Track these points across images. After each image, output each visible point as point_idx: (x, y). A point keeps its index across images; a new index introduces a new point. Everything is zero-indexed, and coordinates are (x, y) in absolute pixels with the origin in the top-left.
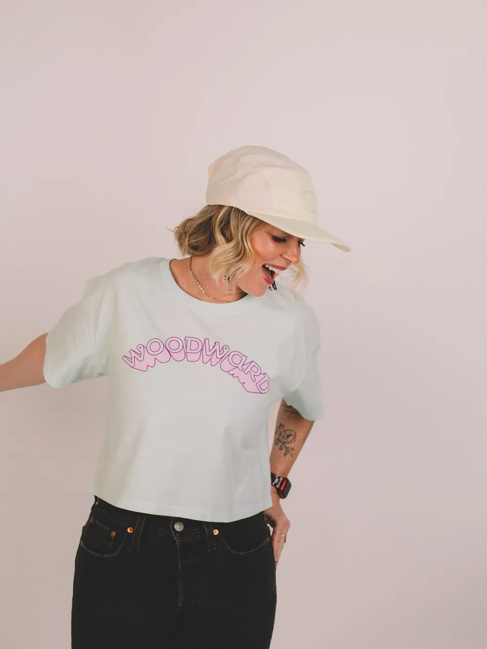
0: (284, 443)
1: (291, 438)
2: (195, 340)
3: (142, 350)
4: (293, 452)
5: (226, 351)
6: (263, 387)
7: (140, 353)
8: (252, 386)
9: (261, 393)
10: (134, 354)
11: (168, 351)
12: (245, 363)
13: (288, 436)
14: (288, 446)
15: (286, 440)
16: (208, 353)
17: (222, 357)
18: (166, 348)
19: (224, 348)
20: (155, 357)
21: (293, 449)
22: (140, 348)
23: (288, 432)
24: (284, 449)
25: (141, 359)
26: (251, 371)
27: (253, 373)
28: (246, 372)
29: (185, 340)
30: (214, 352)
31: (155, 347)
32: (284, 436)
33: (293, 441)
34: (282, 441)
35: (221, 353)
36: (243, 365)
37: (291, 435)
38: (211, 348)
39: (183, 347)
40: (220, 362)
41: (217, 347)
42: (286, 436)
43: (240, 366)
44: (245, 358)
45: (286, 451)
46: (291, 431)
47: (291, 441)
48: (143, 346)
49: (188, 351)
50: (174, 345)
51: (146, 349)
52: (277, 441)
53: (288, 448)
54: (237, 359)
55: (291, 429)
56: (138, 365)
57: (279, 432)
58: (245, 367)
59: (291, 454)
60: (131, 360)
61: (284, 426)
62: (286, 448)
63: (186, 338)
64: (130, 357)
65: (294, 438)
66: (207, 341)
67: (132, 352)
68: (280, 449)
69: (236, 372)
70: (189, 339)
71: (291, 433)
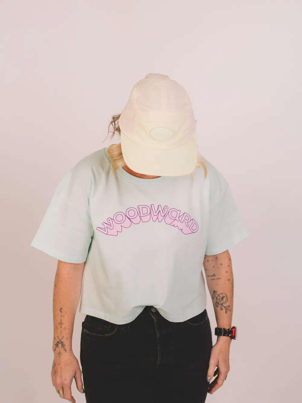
0: (222, 304)
1: (225, 299)
2: (144, 206)
3: (111, 221)
4: (229, 308)
5: (166, 210)
6: (194, 228)
7: (110, 224)
8: (186, 230)
9: (194, 232)
10: (106, 225)
11: (129, 218)
12: (180, 216)
13: (222, 299)
14: (225, 305)
15: (222, 302)
16: (155, 214)
17: (165, 215)
18: (127, 217)
19: (165, 208)
20: (121, 224)
21: (229, 306)
22: (109, 220)
23: (221, 295)
24: (224, 309)
25: (111, 228)
26: (184, 220)
27: (186, 221)
28: (182, 221)
29: (138, 208)
30: (159, 212)
31: (119, 218)
32: (219, 299)
34: (220, 303)
35: (163, 212)
36: (179, 217)
37: (224, 297)
38: (156, 210)
39: (138, 213)
40: (164, 218)
41: (160, 209)
42: (221, 299)
43: (177, 218)
44: (179, 211)
45: (226, 310)
47: (226, 301)
48: (111, 219)
49: (142, 215)
50: (132, 213)
51: (113, 221)
52: (217, 304)
53: (226, 307)
54: (174, 214)
55: (222, 292)
56: (110, 232)
57: (215, 298)
58: (180, 218)
59: (229, 310)
60: (104, 230)
61: (217, 292)
63: (139, 207)
64: (104, 228)
65: (227, 298)
66: (152, 206)
67: (104, 224)
68: (221, 310)
69: (176, 223)
70: (141, 207)
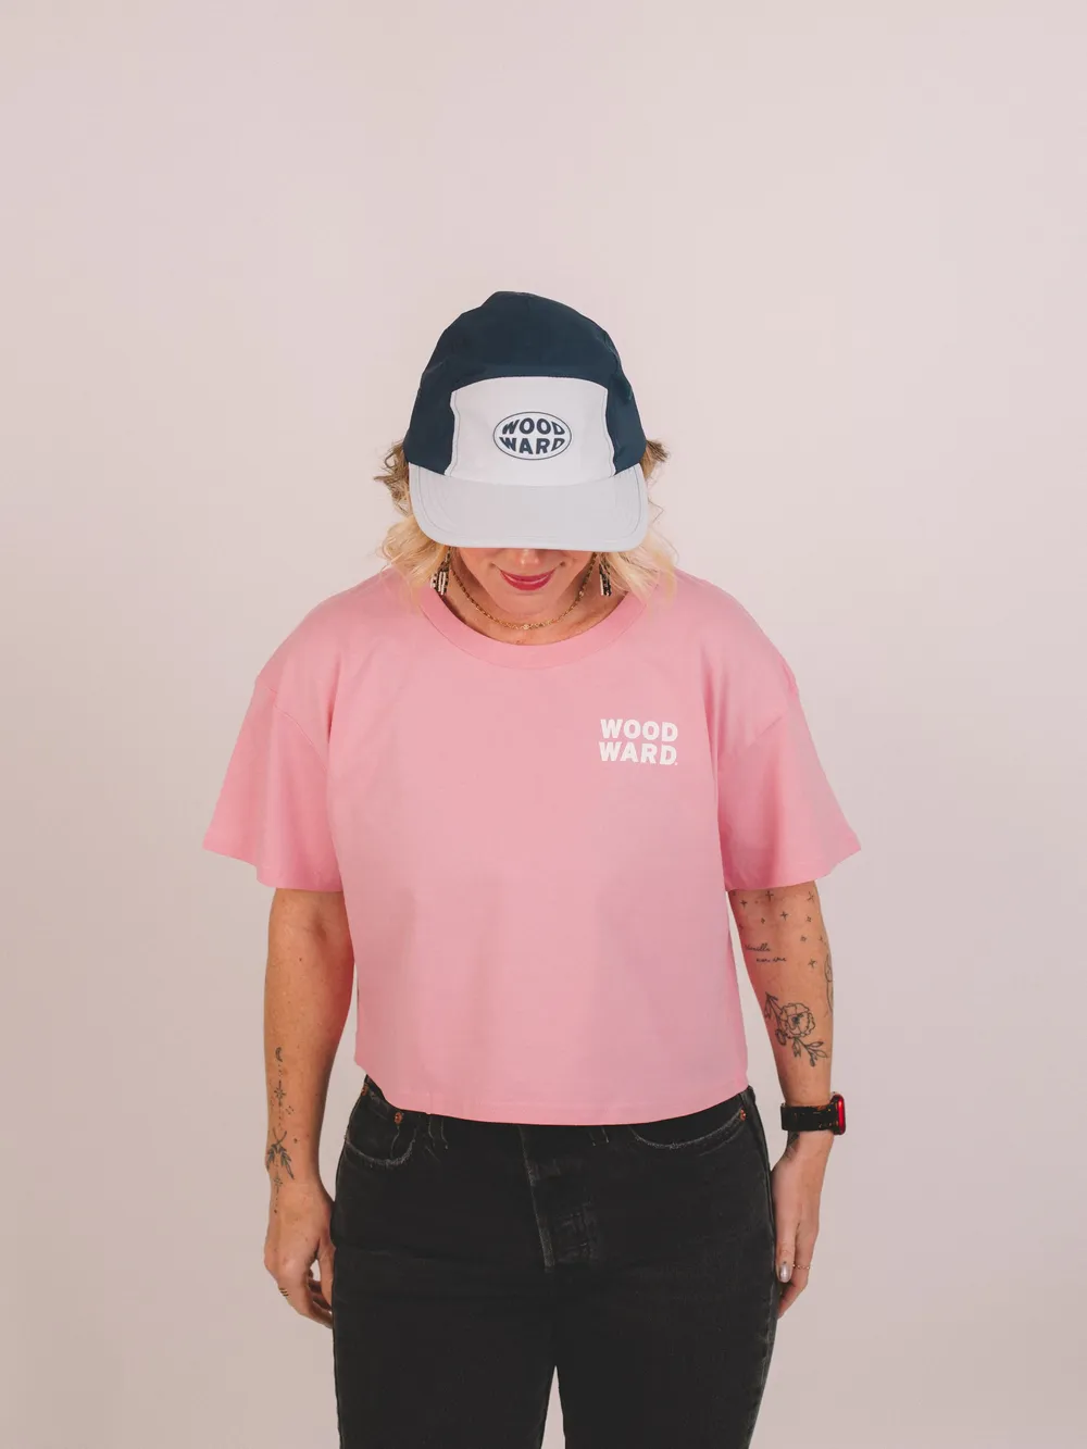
0: (796, 1038)
1: (803, 1022)
4: (822, 1047)
13: (796, 1020)
14: (807, 1041)
15: (796, 1031)
21: (821, 1043)
23: (791, 1010)
24: (804, 1051)
32: (787, 1021)
33: (811, 1025)
34: (790, 1034)
37: (800, 1015)
42: (790, 1022)
45: (811, 1054)
46: (794, 1005)
47: (807, 1027)
52: (781, 1035)
53: (811, 1045)
55: (793, 1002)
57: (774, 1016)
59: (819, 1053)
61: (777, 999)
62: (805, 1046)
65: (811, 1019)
68: (796, 1054)
71: (799, 1012)
